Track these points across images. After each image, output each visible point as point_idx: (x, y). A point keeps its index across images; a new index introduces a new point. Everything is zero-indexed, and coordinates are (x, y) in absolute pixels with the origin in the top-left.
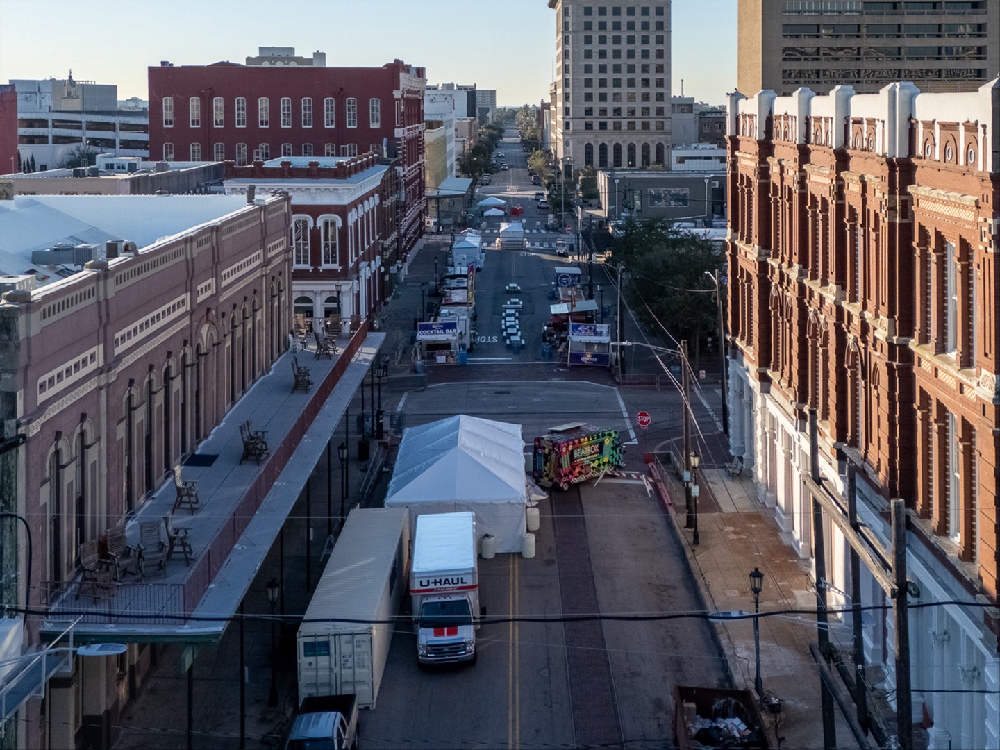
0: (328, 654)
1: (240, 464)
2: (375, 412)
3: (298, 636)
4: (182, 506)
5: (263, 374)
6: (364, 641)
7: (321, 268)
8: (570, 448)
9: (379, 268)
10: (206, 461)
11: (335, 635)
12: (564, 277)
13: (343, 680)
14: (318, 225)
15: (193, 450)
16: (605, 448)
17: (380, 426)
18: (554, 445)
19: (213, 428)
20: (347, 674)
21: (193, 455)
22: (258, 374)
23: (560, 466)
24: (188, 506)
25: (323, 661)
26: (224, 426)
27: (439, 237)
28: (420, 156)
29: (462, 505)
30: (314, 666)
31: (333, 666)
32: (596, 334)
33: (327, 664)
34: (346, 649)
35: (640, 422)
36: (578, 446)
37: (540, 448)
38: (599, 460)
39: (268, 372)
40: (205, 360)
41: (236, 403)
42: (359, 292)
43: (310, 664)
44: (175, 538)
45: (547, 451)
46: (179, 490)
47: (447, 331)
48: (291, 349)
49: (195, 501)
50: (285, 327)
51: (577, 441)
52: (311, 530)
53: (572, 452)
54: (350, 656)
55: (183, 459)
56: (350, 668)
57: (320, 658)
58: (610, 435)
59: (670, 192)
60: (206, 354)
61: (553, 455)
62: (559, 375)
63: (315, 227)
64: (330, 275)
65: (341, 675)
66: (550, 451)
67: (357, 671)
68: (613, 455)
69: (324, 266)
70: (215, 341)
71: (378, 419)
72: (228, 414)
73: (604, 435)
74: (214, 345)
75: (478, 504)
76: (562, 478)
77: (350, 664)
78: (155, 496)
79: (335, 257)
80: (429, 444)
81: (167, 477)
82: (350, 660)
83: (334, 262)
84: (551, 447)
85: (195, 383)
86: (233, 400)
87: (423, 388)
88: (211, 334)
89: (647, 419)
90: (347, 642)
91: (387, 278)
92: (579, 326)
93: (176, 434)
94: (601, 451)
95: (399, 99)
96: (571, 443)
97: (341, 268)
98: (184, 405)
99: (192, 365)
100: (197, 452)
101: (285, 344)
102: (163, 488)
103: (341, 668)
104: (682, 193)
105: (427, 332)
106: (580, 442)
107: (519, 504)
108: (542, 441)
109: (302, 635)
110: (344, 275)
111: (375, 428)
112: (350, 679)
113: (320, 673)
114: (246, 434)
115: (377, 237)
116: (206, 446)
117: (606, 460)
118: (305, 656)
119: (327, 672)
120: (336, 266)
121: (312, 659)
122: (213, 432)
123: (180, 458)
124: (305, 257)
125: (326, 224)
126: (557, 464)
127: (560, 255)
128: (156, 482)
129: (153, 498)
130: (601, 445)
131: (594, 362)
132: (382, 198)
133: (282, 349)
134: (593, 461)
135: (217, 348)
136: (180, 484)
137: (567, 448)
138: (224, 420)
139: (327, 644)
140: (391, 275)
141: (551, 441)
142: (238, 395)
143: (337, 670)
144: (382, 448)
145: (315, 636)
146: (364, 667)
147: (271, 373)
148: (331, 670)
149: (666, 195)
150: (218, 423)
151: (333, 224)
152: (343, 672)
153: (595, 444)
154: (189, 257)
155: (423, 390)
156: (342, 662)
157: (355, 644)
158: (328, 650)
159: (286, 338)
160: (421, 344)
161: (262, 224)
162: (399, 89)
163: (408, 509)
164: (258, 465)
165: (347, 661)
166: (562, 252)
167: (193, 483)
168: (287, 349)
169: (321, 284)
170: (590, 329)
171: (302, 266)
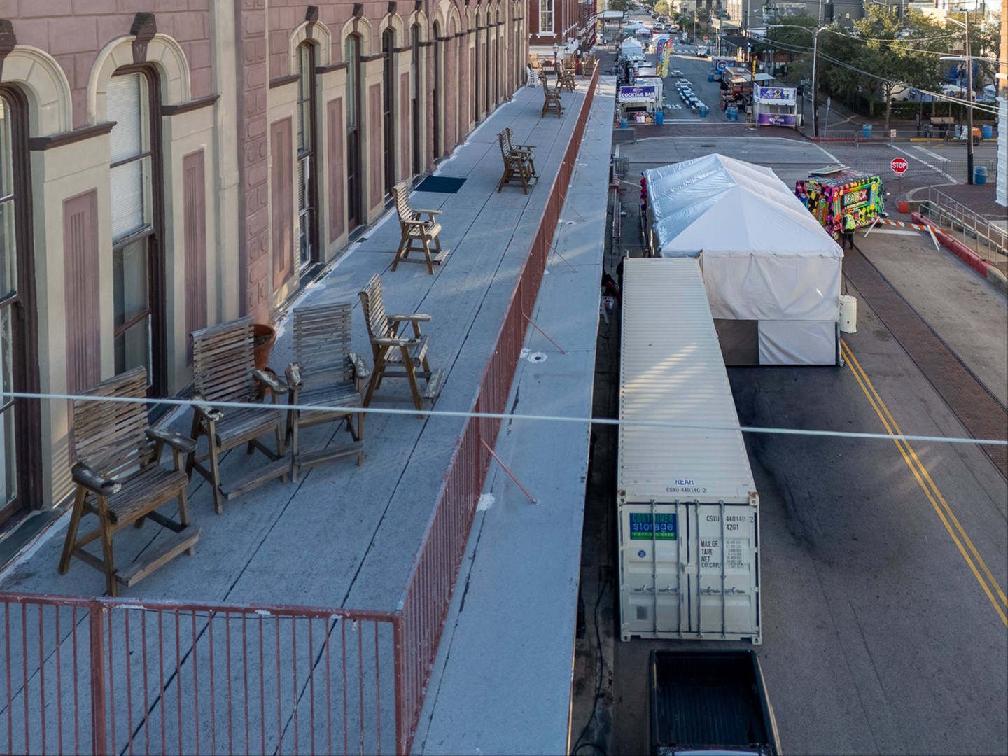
0: (675, 538)
1: (500, 191)
3: (619, 501)
4: (412, 255)
5: (505, 100)
6: (742, 519)
7: (538, 35)
8: (842, 193)
10: (451, 185)
11: (687, 504)
12: (722, 63)
13: (703, 587)
15: (429, 170)
16: (872, 195)
18: (824, 189)
19: (455, 147)
20: (709, 576)
21: (430, 177)
22: (501, 99)
23: (831, 213)
24: (422, 256)
25: (665, 548)
26: (469, 145)
27: (606, 47)
29: (760, 257)
30: (648, 557)
31: (683, 560)
32: (783, 97)
33: (672, 555)
34: (709, 531)
35: (895, 169)
36: (848, 191)
37: (804, 192)
38: (866, 207)
39: (510, 99)
40: (446, 47)
41: (480, 124)
43: (642, 554)
44: (386, 346)
45: (813, 196)
46: (405, 227)
47: (646, 94)
48: (528, 84)
49: (434, 247)
50: (523, 61)
51: (847, 186)
53: (843, 197)
54: (715, 544)
55: (415, 181)
56: (715, 565)
57: (659, 543)
58: (876, 180)
59: (791, 6)
60: (447, 39)
61: (822, 201)
62: (753, 133)
64: (547, 41)
65: (698, 577)
66: (817, 196)
67: (729, 571)
68: (878, 203)
69: (541, 34)
70: (458, 30)
72: (473, 134)
73: (871, 181)
74: (456, 34)
75: (781, 256)
76: (833, 226)
77: (715, 557)
78: (367, 235)
79: (551, 26)
81: (388, 207)
82: (716, 551)
83: (550, 30)
84: (819, 192)
85: (432, 72)
86: (477, 120)
87: (633, 141)
88: (453, 18)
89: (903, 165)
90: (711, 519)
92: (767, 90)
93: (405, 143)
94: (868, 199)
96: (842, 187)
97: (556, 35)
98: (416, 103)
99: (429, 44)
100: (436, 174)
101: (522, 78)
102: (381, 223)
103: (698, 563)
104: (801, 7)
105: (628, 95)
106: (850, 187)
107: (834, 258)
108: (807, 185)
109: (627, 499)
110: (559, 40)
112: (717, 587)
113: (660, 571)
114: (506, 147)
116: (448, 166)
117: (872, 207)
118: (632, 538)
119: (672, 571)
120: (552, 34)
121: (645, 545)
122: (455, 151)
123: (411, 179)
126: (828, 211)
127: (701, 56)
128: (370, 213)
129: (362, 240)
130: (869, 190)
131: (782, 123)
133: (521, 83)
134: (861, 209)
135: (461, 41)
136: (406, 216)
137: (839, 192)
138: (469, 139)
139: (674, 518)
141: (820, 185)
142: (482, 115)
143: (691, 569)
145: (651, 503)
146: (740, 564)
147: (513, 101)
148: (680, 567)
149: (788, 9)
150: (461, 142)
152: (703, 571)
153: (863, 190)
155: (633, 143)
156: (701, 555)
157: (726, 523)
158: (675, 530)
160: (623, 105)
164: (526, 193)
165: (710, 552)
166: (702, 54)
167: (431, 214)
168: (524, 83)
169: (538, 49)
170: (778, 92)
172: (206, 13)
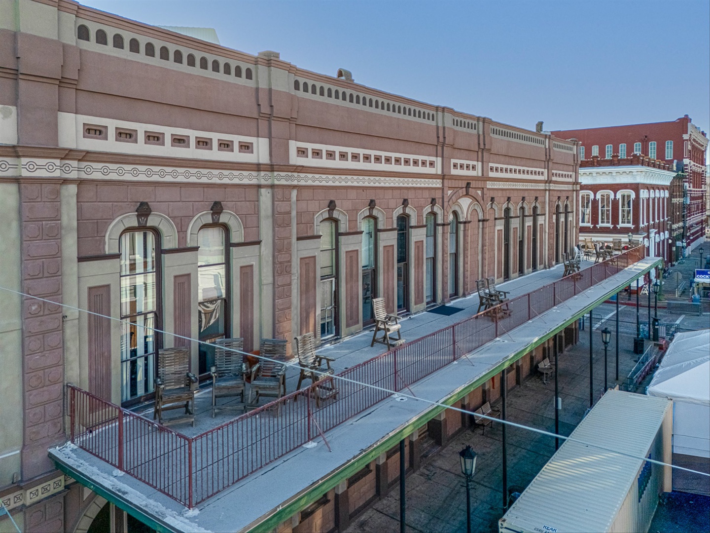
2: (652, 320)
5: (545, 268)
7: (618, 227)
9: (668, 240)
14: (617, 197)
15: (443, 301)
17: (656, 331)
21: (443, 306)
28: (703, 186)
39: (550, 267)
42: (649, 247)
50: (572, 242)
52: (560, 399)
55: (430, 307)
60: (468, 223)
63: (615, 199)
64: (625, 231)
69: (621, 225)
70: (481, 217)
71: (654, 325)
74: (479, 221)
79: (630, 219)
80: (700, 345)
83: (629, 222)
86: (507, 277)
87: (698, 314)
88: (475, 209)
91: (674, 249)
95: (687, 140)
97: (634, 226)
98: (434, 260)
99: (443, 225)
100: (448, 305)
105: (703, 276)
110: (636, 231)
111: (651, 333)
115: (666, 219)
116: (461, 301)
120: (630, 225)
123: (425, 305)
124: (608, 218)
125: (623, 197)
132: (672, 196)
135: (483, 224)
140: (677, 248)
144: (657, 348)
151: (629, 196)
154: (440, 125)
155: (698, 315)
159: (572, 250)
160: (698, 285)
161: (546, 149)
162: (687, 133)
163: (671, 402)
171: (605, 225)
172: (256, 203)
